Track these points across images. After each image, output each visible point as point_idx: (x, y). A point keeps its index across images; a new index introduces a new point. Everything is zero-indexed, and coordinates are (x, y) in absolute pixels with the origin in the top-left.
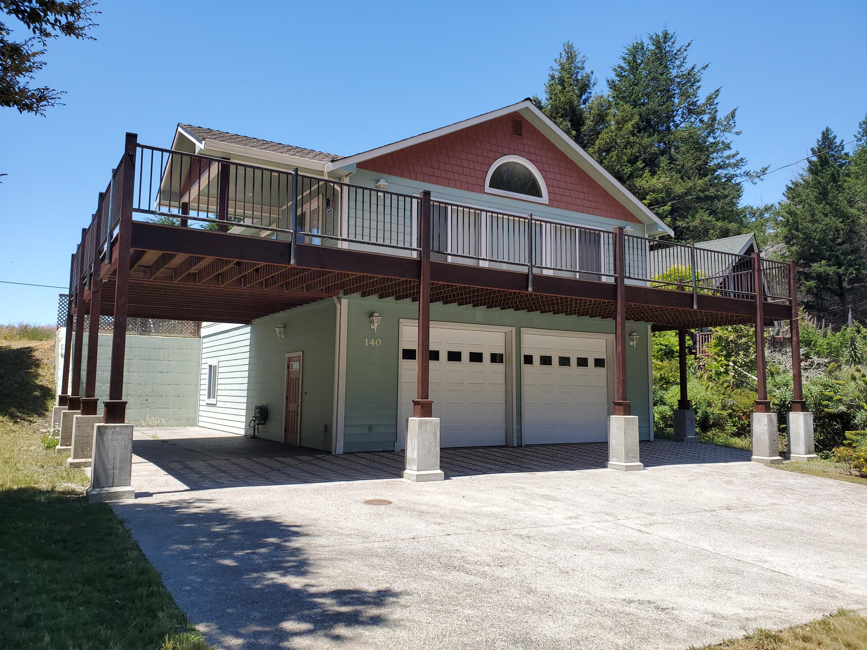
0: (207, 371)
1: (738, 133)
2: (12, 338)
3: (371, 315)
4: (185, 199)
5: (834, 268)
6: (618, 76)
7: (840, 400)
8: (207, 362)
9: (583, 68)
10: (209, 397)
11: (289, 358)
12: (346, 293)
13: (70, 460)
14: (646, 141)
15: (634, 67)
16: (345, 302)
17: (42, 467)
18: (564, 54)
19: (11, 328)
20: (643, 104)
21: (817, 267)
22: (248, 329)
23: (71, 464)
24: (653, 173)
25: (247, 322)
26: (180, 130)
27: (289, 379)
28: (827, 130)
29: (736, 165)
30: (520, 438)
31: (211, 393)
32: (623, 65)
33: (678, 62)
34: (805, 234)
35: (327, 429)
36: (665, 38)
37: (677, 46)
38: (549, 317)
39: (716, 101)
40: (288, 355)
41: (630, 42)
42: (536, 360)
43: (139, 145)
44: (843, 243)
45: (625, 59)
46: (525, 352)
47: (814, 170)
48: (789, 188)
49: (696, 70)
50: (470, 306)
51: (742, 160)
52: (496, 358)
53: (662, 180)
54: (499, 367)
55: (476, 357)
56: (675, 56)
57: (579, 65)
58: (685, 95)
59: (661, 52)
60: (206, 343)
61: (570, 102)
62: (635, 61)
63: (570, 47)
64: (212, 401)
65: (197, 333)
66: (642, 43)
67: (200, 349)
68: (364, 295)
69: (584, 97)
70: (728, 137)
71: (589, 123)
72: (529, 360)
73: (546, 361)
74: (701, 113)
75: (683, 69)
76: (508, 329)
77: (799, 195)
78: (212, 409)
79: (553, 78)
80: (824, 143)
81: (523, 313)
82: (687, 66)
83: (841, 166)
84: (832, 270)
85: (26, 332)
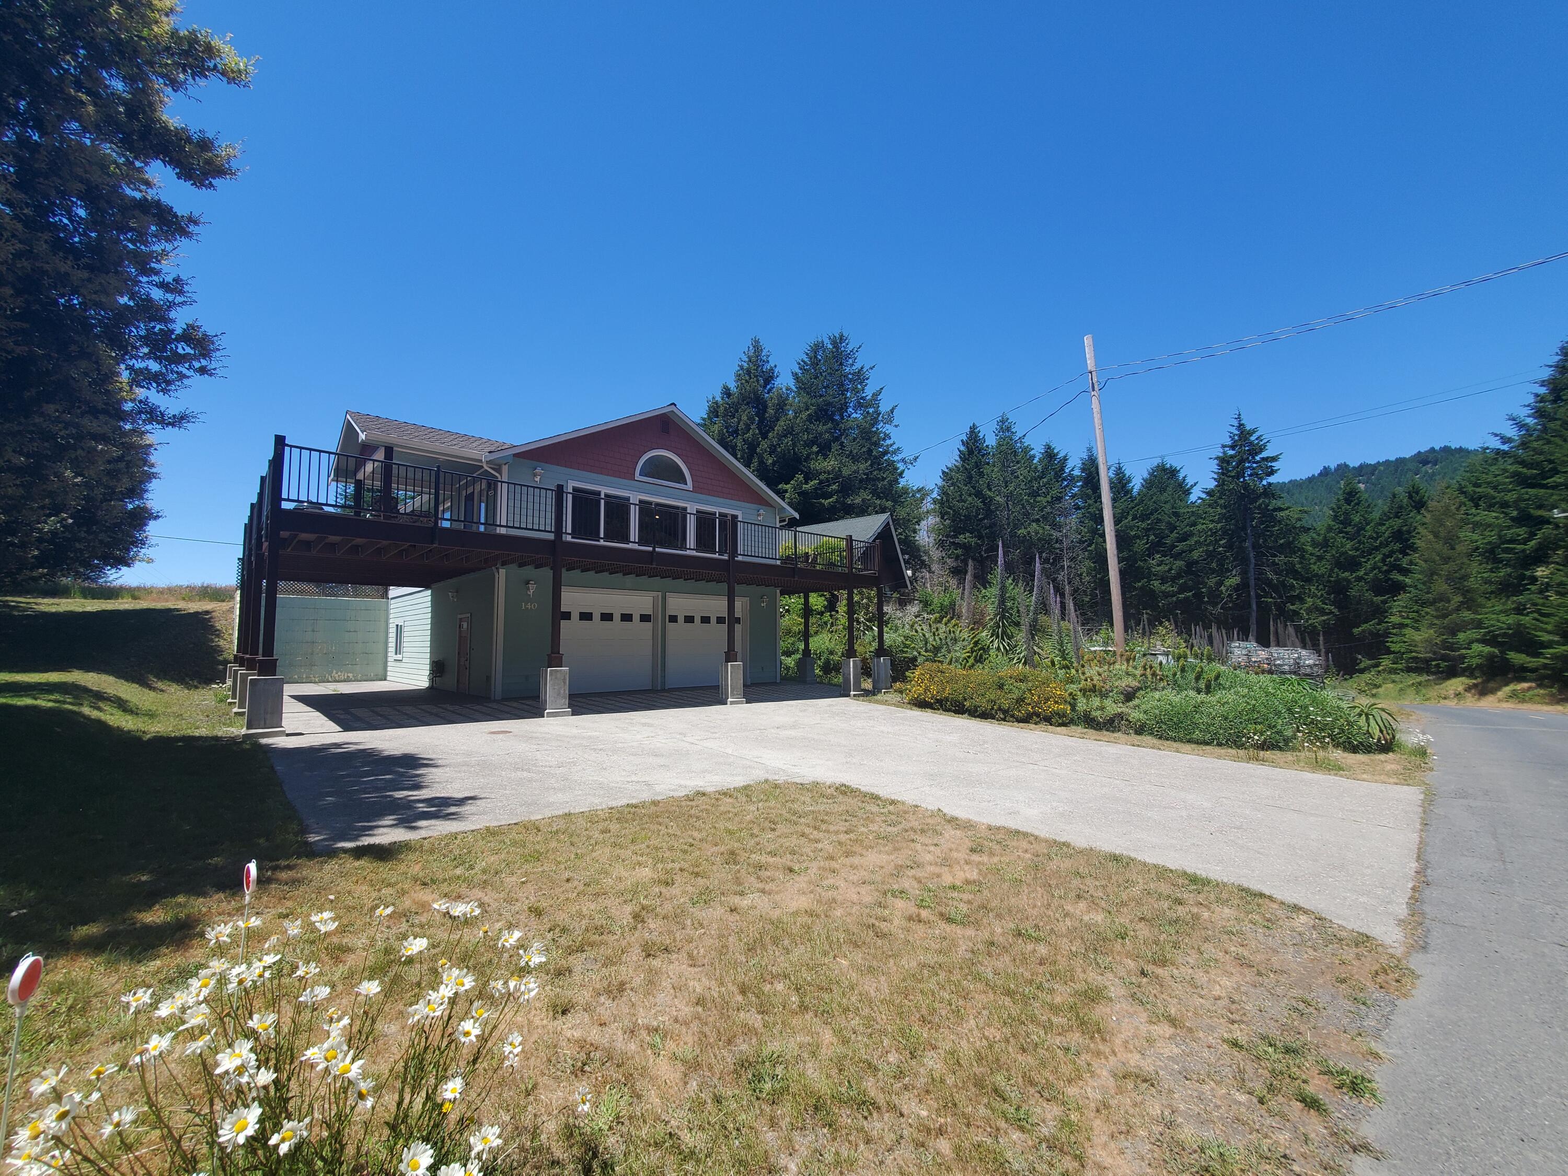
0: (394, 630)
1: (896, 426)
2: (191, 599)
3: (528, 583)
4: (360, 476)
5: (975, 540)
6: (800, 369)
7: (914, 648)
8: (393, 622)
9: (768, 362)
10: (396, 654)
11: (461, 619)
12: (504, 564)
13: (236, 710)
14: (821, 428)
15: (815, 362)
16: (502, 571)
17: (208, 716)
18: (751, 347)
19: (191, 588)
20: (821, 396)
21: (961, 539)
22: (429, 592)
23: (236, 713)
24: (825, 457)
25: (427, 587)
26: (348, 417)
27: (460, 637)
28: (974, 425)
29: (894, 452)
30: (664, 683)
31: (398, 650)
32: (806, 360)
33: (850, 361)
34: (954, 511)
35: (488, 678)
36: (841, 339)
37: (850, 347)
38: (691, 583)
39: (879, 398)
40: (459, 616)
41: (812, 340)
42: (681, 619)
43: (288, 445)
44: (983, 519)
45: (807, 354)
46: (670, 612)
47: (964, 457)
48: (944, 472)
49: (865, 370)
50: (620, 575)
51: (898, 449)
52: (645, 618)
53: (832, 463)
54: (648, 625)
55: (627, 618)
56: (848, 356)
57: (765, 358)
58: (856, 391)
59: (837, 351)
60: (393, 604)
61: (755, 392)
62: (816, 357)
63: (757, 342)
64: (399, 657)
65: (385, 595)
66: (823, 342)
67: (387, 611)
68: (520, 566)
69: (768, 387)
70: (888, 429)
71: (771, 411)
72: (673, 619)
73: (689, 619)
74: (867, 407)
75: (854, 368)
76: (655, 594)
77: (951, 478)
78: (398, 664)
79: (742, 367)
80: (971, 436)
81: (668, 581)
82: (857, 366)
83: (983, 456)
84: (973, 541)
85: (207, 592)
